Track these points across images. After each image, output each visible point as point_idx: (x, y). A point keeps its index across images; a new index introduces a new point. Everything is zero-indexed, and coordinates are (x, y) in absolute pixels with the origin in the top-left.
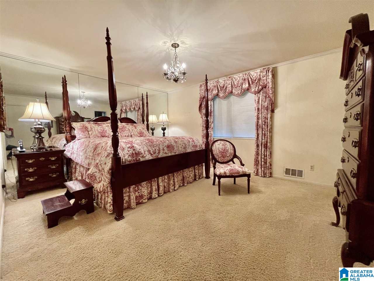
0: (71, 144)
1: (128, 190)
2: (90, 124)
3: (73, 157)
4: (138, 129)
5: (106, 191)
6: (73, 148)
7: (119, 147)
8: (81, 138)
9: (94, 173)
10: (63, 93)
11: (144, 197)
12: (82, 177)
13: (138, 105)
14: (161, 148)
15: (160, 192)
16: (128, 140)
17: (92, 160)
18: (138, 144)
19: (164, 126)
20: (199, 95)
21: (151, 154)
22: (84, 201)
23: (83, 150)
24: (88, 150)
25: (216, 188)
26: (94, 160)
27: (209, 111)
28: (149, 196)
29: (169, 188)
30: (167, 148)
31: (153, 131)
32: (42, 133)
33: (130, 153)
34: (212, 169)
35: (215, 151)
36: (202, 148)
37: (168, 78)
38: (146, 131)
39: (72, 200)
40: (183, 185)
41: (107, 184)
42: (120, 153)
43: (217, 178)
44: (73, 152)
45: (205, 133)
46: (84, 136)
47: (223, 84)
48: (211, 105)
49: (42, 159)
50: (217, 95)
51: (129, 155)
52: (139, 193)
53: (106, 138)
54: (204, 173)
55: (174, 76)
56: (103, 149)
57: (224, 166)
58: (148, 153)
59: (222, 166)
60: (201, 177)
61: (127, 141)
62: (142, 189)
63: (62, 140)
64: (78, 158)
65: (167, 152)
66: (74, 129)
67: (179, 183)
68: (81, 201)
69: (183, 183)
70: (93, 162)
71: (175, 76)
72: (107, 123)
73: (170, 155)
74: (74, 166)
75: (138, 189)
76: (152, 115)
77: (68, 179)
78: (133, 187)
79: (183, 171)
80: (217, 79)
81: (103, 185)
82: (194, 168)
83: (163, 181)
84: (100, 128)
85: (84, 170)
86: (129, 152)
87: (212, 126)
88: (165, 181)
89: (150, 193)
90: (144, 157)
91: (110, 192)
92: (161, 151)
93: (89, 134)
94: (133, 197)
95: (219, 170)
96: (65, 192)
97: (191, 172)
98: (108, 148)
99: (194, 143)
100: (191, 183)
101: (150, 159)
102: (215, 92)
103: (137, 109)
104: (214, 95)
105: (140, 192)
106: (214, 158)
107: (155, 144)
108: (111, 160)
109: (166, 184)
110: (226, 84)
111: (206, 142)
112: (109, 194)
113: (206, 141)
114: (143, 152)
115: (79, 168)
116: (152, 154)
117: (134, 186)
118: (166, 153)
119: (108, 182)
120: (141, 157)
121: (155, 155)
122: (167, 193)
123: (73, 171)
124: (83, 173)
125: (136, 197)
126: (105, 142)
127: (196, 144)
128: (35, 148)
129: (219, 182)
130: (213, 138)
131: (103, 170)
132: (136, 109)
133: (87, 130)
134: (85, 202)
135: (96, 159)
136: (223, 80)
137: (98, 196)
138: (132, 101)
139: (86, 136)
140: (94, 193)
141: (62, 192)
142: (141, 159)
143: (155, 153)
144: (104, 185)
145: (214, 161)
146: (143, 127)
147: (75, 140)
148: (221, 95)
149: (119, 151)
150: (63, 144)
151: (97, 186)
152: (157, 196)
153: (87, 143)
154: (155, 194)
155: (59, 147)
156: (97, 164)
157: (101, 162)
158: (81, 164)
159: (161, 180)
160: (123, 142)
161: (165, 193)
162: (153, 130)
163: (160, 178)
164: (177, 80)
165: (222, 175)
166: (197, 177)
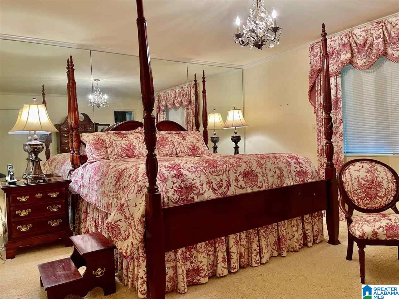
0: (80, 170)
1: (173, 256)
2: (108, 135)
3: (82, 193)
4: (189, 141)
5: (135, 256)
6: (82, 178)
7: (158, 176)
8: (95, 160)
9: (117, 221)
10: (69, 85)
11: (201, 273)
12: (96, 228)
13: (187, 97)
14: (232, 178)
15: (232, 266)
16: (173, 162)
17: (113, 198)
18: (190, 170)
19: (236, 133)
20: (310, 66)
21: (214, 188)
22: (99, 272)
23: (99, 180)
24: (106, 181)
25: (355, 265)
26: (117, 198)
27: (333, 97)
28: (211, 271)
29: (250, 257)
30: (244, 177)
31: (215, 144)
32: (39, 152)
33: (176, 187)
34: (343, 225)
35: (350, 185)
36: (319, 178)
37: (243, 42)
38: (203, 144)
39: (81, 268)
40: (279, 255)
41: (138, 242)
42: (159, 186)
43: (355, 244)
44: (82, 184)
45: (324, 144)
46: (100, 156)
47: (364, 37)
48: (336, 86)
49: (39, 195)
50: (351, 62)
51: (175, 190)
52: (193, 264)
53: (135, 159)
54: (324, 232)
55: (256, 38)
56: (131, 179)
57: (372, 218)
58: (208, 187)
59: (368, 219)
60: (318, 241)
61: (170, 164)
62: (197, 255)
63: (66, 163)
64: (91, 195)
65: (244, 185)
66: (84, 144)
67: (270, 249)
68: (96, 270)
69: (280, 250)
70: (115, 202)
71: (257, 36)
72: (135, 133)
73: (249, 190)
74: (84, 208)
75: (192, 256)
76: (213, 114)
77: (74, 230)
78: (182, 251)
79: (278, 225)
80: (349, 30)
81: (132, 244)
82: (303, 220)
83: (237, 242)
84: (124, 142)
85: (100, 216)
86: (174, 184)
87: (341, 128)
88: (242, 243)
89: (213, 265)
90: (202, 194)
91: (143, 257)
92: (233, 184)
93: (107, 152)
94: (181, 270)
95: (361, 227)
96: (71, 254)
97: (296, 229)
98: (140, 178)
99: (301, 167)
100: (296, 251)
101: (211, 198)
102: (346, 57)
103: (186, 104)
104: (342, 63)
105: (194, 261)
106: (346, 199)
107: (220, 170)
108: (145, 199)
109: (243, 250)
110: (371, 39)
111: (327, 165)
112: (141, 261)
113: (326, 161)
114: (198, 184)
115: (91, 213)
116: (216, 190)
117: (184, 249)
118: (242, 188)
119: (140, 238)
120: (196, 195)
121: (220, 191)
122: (247, 269)
123: (83, 217)
124: (98, 222)
125: (188, 271)
126: (134, 166)
127: (304, 169)
128: (29, 177)
129: (362, 253)
130: (343, 157)
131: (132, 216)
132: (184, 103)
133: (104, 146)
134: (102, 273)
135: (119, 198)
136: (363, 29)
137: (122, 263)
138: (177, 89)
139: (102, 157)
140: (115, 258)
141: (65, 254)
142: (195, 197)
143: (221, 187)
144: (134, 244)
145: (346, 206)
146: (197, 137)
147: (86, 164)
148: (360, 61)
149: (158, 182)
150: (67, 170)
151: (122, 245)
152: (226, 272)
153: (105, 169)
154: (222, 269)
155: (61, 175)
156: (123, 205)
157: (128, 202)
158: (95, 204)
159: (234, 240)
160: (165, 166)
161: (241, 267)
162: (215, 141)
163: (232, 236)
164: (262, 43)
165: (369, 238)
166: (310, 239)
